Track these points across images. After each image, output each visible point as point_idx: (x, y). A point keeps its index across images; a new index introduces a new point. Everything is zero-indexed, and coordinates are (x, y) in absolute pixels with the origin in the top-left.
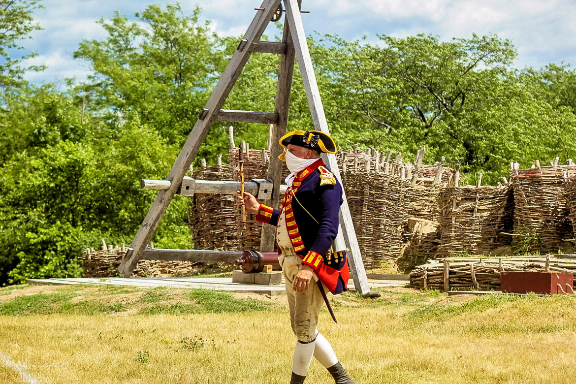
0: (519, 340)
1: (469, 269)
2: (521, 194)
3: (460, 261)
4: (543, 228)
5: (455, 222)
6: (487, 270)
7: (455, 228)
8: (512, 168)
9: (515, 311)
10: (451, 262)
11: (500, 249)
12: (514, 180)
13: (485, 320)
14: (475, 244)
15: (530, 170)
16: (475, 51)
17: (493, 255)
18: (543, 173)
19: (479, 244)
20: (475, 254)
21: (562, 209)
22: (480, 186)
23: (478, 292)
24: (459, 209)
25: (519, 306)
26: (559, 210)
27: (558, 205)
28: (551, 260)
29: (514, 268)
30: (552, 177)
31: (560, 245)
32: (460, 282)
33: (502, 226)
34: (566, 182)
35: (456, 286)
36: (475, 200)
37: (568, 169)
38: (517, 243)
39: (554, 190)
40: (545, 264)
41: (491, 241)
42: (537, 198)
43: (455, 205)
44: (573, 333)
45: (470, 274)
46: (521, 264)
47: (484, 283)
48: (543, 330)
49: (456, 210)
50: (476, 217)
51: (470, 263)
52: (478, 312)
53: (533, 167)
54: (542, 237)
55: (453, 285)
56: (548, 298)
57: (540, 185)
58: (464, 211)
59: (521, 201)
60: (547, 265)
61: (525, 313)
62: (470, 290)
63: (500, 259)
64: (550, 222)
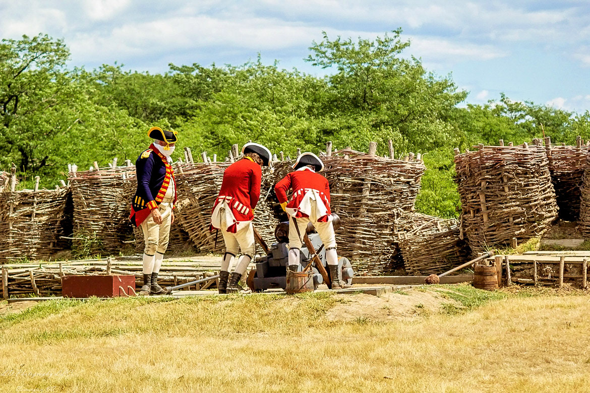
0: (82, 346)
1: (29, 276)
2: (80, 197)
3: (19, 268)
4: (103, 230)
5: (13, 227)
6: (47, 276)
7: (13, 233)
8: (70, 171)
9: (78, 316)
10: (9, 269)
11: (60, 253)
12: (73, 182)
13: (47, 327)
14: (34, 250)
15: (89, 172)
16: (26, 52)
17: (53, 260)
18: (101, 175)
19: (38, 250)
20: (34, 259)
21: (122, 211)
22: (37, 190)
23: (38, 298)
24: (16, 214)
25: (81, 310)
26: (119, 212)
27: (118, 206)
28: (112, 262)
29: (75, 272)
30: (111, 178)
31: (121, 247)
32: (20, 289)
33: (62, 230)
34: (125, 184)
35: (16, 294)
36: (33, 204)
37: (127, 170)
38: (77, 247)
39: (113, 191)
40: (106, 266)
41: (51, 246)
42: (97, 201)
43: (12, 209)
44: (136, 335)
45: (30, 281)
46: (82, 268)
47: (44, 289)
48: (107, 334)
49: (13, 215)
50: (34, 222)
51: (29, 269)
52: (39, 319)
53: (91, 169)
54: (102, 240)
55: (13, 292)
56: (110, 301)
57: (99, 187)
58: (21, 216)
59: (81, 204)
60: (108, 268)
61: (87, 318)
62: (30, 297)
63: (60, 264)
64: (110, 224)
